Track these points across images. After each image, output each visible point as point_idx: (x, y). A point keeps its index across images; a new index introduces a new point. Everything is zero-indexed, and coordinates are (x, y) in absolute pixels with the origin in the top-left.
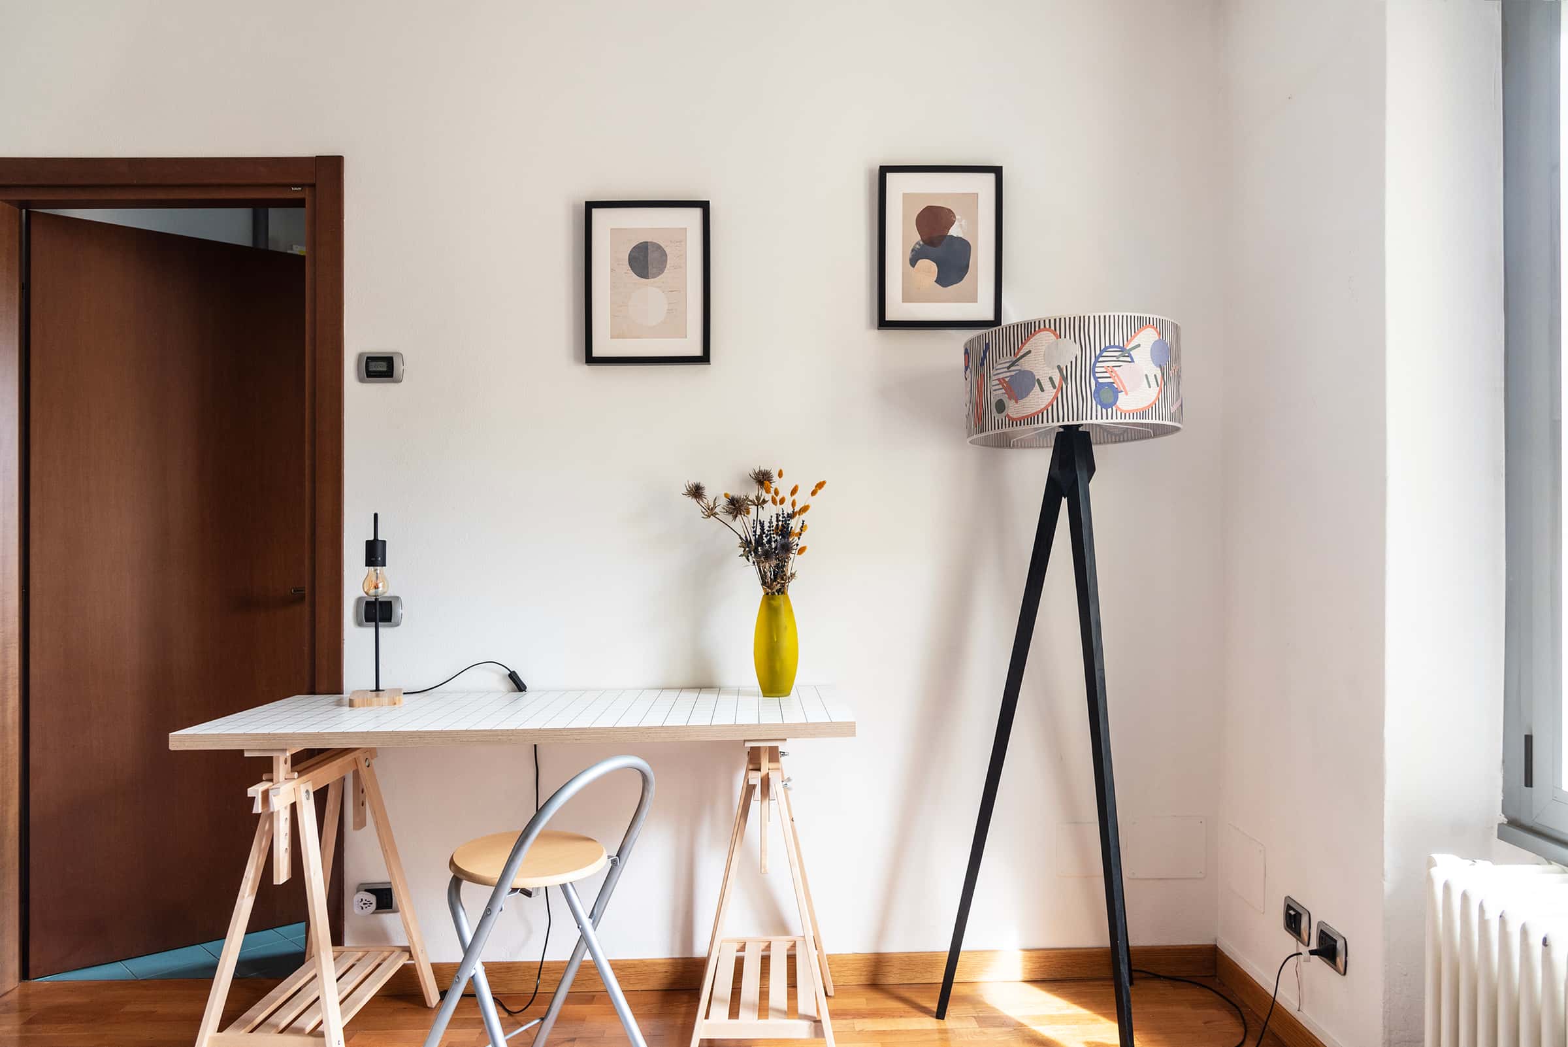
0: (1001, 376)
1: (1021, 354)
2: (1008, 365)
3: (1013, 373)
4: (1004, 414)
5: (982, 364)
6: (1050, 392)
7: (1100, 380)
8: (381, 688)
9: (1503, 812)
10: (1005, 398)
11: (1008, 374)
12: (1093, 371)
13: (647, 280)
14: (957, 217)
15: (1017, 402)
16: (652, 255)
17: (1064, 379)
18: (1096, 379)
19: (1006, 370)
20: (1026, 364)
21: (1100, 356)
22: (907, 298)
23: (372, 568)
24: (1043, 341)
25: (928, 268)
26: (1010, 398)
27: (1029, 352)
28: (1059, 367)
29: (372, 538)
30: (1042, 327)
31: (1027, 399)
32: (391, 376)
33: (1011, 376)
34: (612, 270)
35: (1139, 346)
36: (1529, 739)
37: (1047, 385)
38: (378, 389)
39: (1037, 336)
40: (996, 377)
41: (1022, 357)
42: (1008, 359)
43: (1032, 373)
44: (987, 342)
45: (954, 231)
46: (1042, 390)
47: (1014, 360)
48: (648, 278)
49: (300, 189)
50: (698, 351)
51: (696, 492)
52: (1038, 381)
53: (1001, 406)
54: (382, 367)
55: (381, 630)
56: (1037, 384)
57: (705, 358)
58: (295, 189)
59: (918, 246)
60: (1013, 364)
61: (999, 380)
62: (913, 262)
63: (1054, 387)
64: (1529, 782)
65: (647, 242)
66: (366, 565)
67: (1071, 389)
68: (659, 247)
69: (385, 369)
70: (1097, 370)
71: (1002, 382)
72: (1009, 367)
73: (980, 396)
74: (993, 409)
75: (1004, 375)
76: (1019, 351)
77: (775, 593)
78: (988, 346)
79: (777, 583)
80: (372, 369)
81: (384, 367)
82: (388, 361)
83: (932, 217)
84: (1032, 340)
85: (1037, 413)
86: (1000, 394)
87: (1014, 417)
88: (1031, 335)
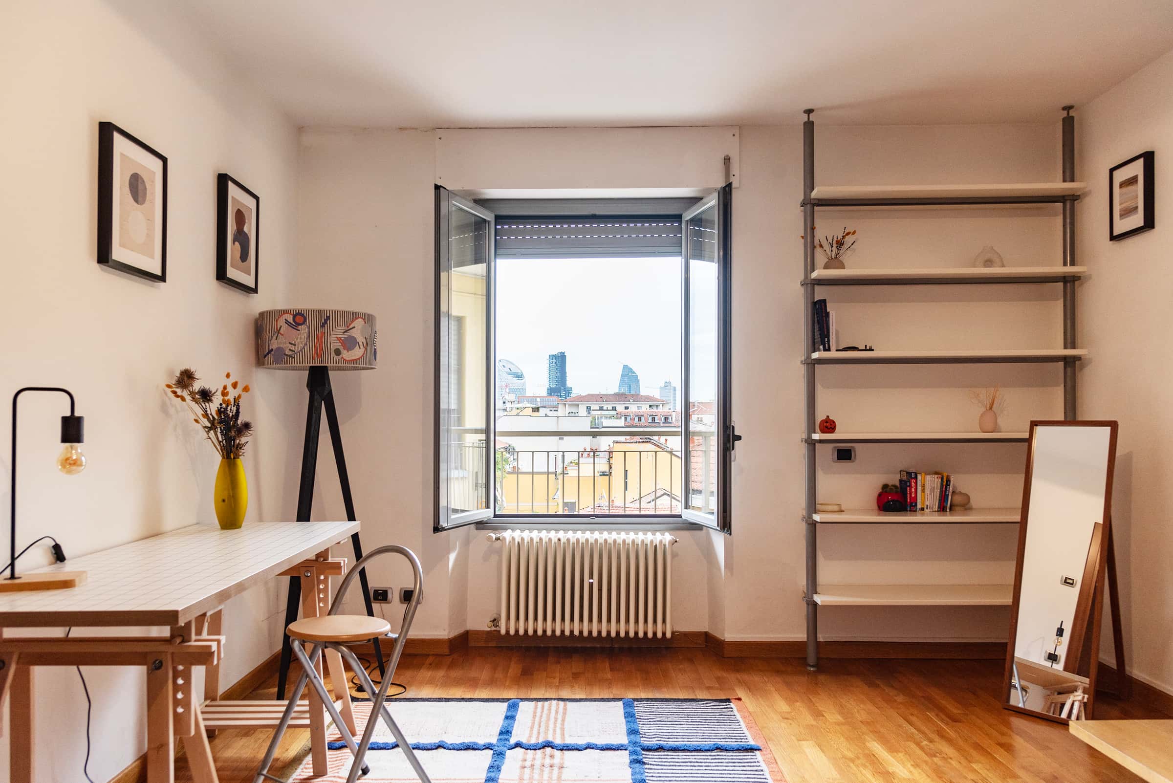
0: (339, 336)
1: (351, 327)
2: (343, 331)
3: (346, 336)
4: (341, 356)
5: (323, 326)
6: (362, 349)
8: (17, 575)
10: (341, 348)
11: (343, 336)
15: (348, 351)
17: (367, 344)
18: (373, 346)
19: (342, 333)
20: (353, 333)
24: (359, 323)
26: (343, 349)
27: (354, 327)
28: (365, 338)
30: (358, 316)
31: (353, 351)
33: (344, 337)
37: (361, 346)
39: (356, 319)
40: (334, 336)
41: (350, 329)
42: (342, 328)
43: (355, 338)
44: (328, 315)
46: (360, 348)
47: (347, 329)
48: (138, 204)
50: (161, 274)
52: (358, 343)
53: (338, 352)
56: (358, 345)
57: (164, 280)
60: (346, 331)
61: (337, 338)
65: (137, 174)
67: (369, 349)
68: (143, 182)
71: (339, 339)
72: (344, 333)
73: (320, 343)
74: (333, 354)
75: (341, 336)
76: (349, 326)
77: (234, 458)
78: (328, 318)
79: (231, 452)
83: (240, 217)
84: (356, 322)
85: (358, 359)
86: (338, 345)
87: (347, 359)
88: (355, 319)
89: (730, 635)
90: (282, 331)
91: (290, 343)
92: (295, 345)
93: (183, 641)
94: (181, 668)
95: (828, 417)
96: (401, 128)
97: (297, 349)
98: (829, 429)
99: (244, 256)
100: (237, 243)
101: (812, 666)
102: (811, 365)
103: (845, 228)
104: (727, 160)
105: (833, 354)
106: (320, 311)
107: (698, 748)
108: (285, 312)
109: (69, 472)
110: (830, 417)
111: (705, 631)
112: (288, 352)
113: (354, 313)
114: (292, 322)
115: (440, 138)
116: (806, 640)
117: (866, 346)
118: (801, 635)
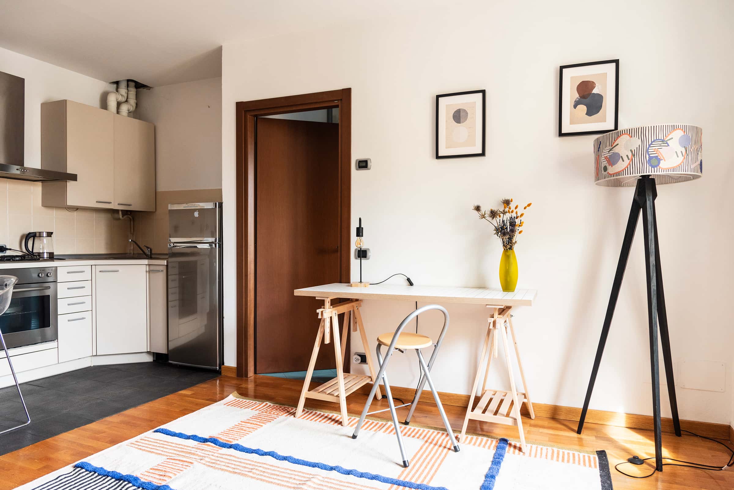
0: (606, 156)
1: (614, 145)
2: (609, 150)
3: (610, 154)
4: (607, 172)
5: (598, 151)
6: (627, 161)
7: (651, 155)
8: (362, 281)
10: (607, 165)
11: (609, 154)
12: (647, 151)
13: (460, 124)
14: (596, 85)
15: (612, 167)
16: (462, 114)
17: (633, 155)
18: (649, 155)
19: (608, 153)
20: (616, 150)
21: (651, 144)
22: (572, 122)
23: (358, 237)
24: (624, 139)
25: (583, 108)
26: (609, 165)
27: (618, 144)
28: (631, 150)
29: (358, 227)
30: (624, 133)
31: (616, 165)
32: (367, 167)
34: (446, 121)
35: (672, 138)
37: (625, 158)
38: (363, 172)
39: (621, 137)
40: (603, 156)
41: (615, 147)
42: (609, 148)
43: (619, 154)
44: (600, 141)
45: (595, 91)
46: (623, 161)
47: (611, 148)
48: (460, 123)
49: (337, 101)
50: (480, 152)
51: (478, 208)
52: (622, 157)
53: (605, 169)
54: (364, 164)
55: (362, 261)
56: (621, 159)
57: (483, 154)
58: (336, 102)
59: (577, 99)
60: (611, 150)
61: (605, 157)
62: (575, 107)
63: (629, 159)
65: (460, 109)
66: (357, 236)
67: (636, 160)
68: (465, 111)
69: (365, 165)
70: (649, 151)
71: (606, 158)
72: (609, 152)
73: (598, 165)
74: (603, 170)
75: (607, 155)
76: (613, 145)
77: (509, 250)
79: (509, 245)
80: (360, 165)
81: (363, 165)
82: (366, 162)
83: (585, 86)
85: (620, 171)
86: (605, 163)
88: (618, 137)
99: (593, 111)
100: (580, 106)
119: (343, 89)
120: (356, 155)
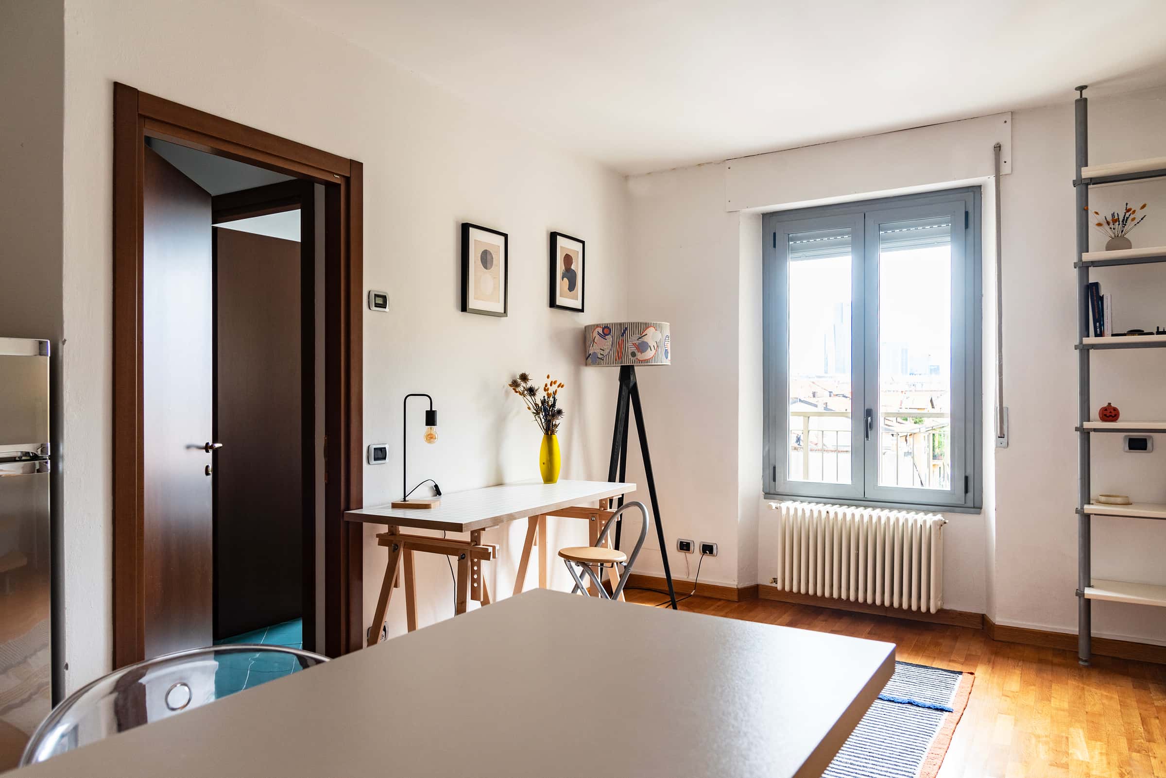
0: (634, 342)
5: (622, 335)
7: (666, 349)
9: (763, 491)
10: (636, 352)
13: (487, 270)
15: (641, 353)
16: (489, 257)
20: (645, 339)
24: (651, 331)
27: (646, 334)
32: (385, 307)
34: (475, 262)
36: (774, 468)
37: (652, 348)
43: (648, 343)
44: (626, 326)
46: (651, 350)
49: (338, 177)
50: (504, 311)
53: (633, 354)
57: (505, 315)
58: (336, 176)
60: (640, 338)
64: (774, 480)
65: (486, 250)
68: (491, 254)
69: (382, 303)
72: (638, 339)
73: (621, 349)
74: (630, 355)
75: (635, 342)
77: (551, 434)
78: (626, 329)
79: (549, 430)
80: (376, 302)
81: (381, 301)
82: (384, 298)
83: (568, 259)
84: (648, 330)
85: (649, 359)
86: (634, 349)
87: (640, 359)
88: (647, 328)
89: (999, 619)
90: (596, 341)
91: (601, 349)
92: (603, 350)
93: (476, 545)
94: (476, 560)
95: (1110, 404)
96: (699, 165)
97: (605, 353)
98: (1108, 417)
99: (572, 287)
100: (565, 279)
101: (1083, 661)
102: (1085, 351)
103: (1127, 204)
104: (998, 148)
105: (1107, 339)
106: (620, 324)
107: (892, 699)
108: (598, 326)
109: (430, 442)
110: (1112, 405)
111: (983, 613)
112: (600, 356)
113: (646, 324)
114: (602, 334)
115: (729, 168)
116: (1078, 634)
117: (1158, 328)
118: (1073, 628)
119: (351, 160)
120: (370, 283)
